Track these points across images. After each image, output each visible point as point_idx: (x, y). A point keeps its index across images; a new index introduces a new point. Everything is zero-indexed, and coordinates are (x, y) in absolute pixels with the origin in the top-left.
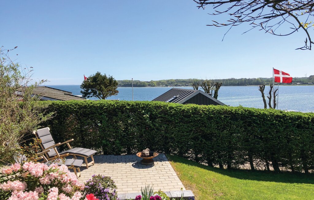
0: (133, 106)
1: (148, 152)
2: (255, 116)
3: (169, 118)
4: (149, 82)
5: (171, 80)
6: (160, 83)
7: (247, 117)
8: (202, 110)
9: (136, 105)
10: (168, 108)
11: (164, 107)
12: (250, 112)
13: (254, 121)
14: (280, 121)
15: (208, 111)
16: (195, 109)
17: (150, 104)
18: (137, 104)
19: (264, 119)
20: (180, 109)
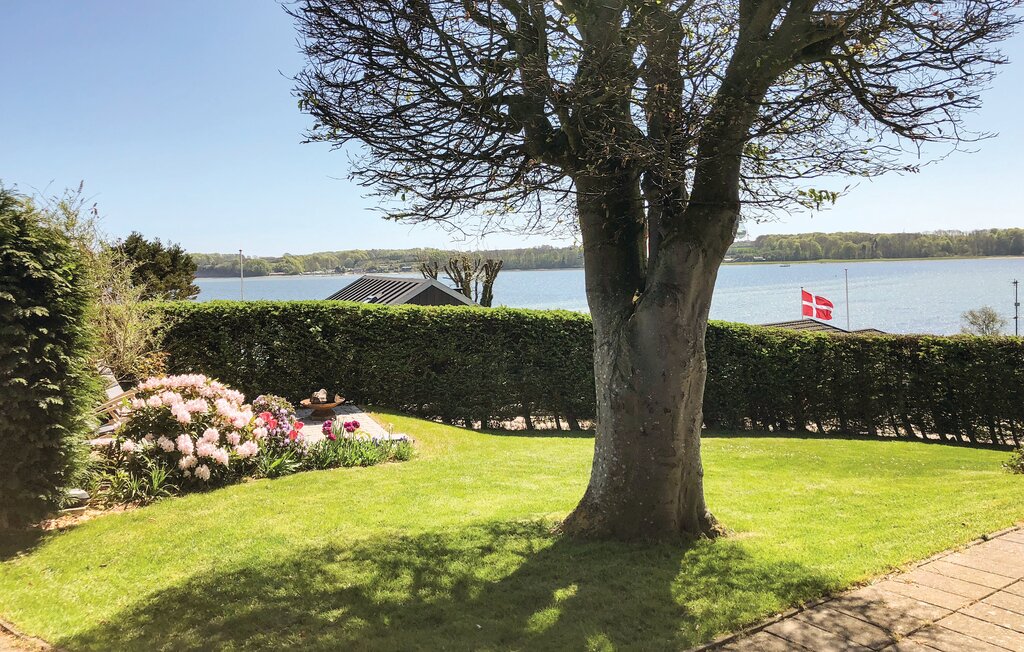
0: (285, 310)
1: (325, 396)
2: (528, 323)
3: (363, 332)
4: (277, 261)
5: (353, 252)
6: (314, 264)
7: (515, 326)
8: (429, 316)
9: (294, 309)
10: (359, 312)
11: (351, 311)
12: (518, 316)
13: (526, 333)
14: (573, 331)
15: (440, 315)
16: (416, 313)
17: (322, 305)
18: (295, 307)
19: (544, 329)
20: (385, 315)
